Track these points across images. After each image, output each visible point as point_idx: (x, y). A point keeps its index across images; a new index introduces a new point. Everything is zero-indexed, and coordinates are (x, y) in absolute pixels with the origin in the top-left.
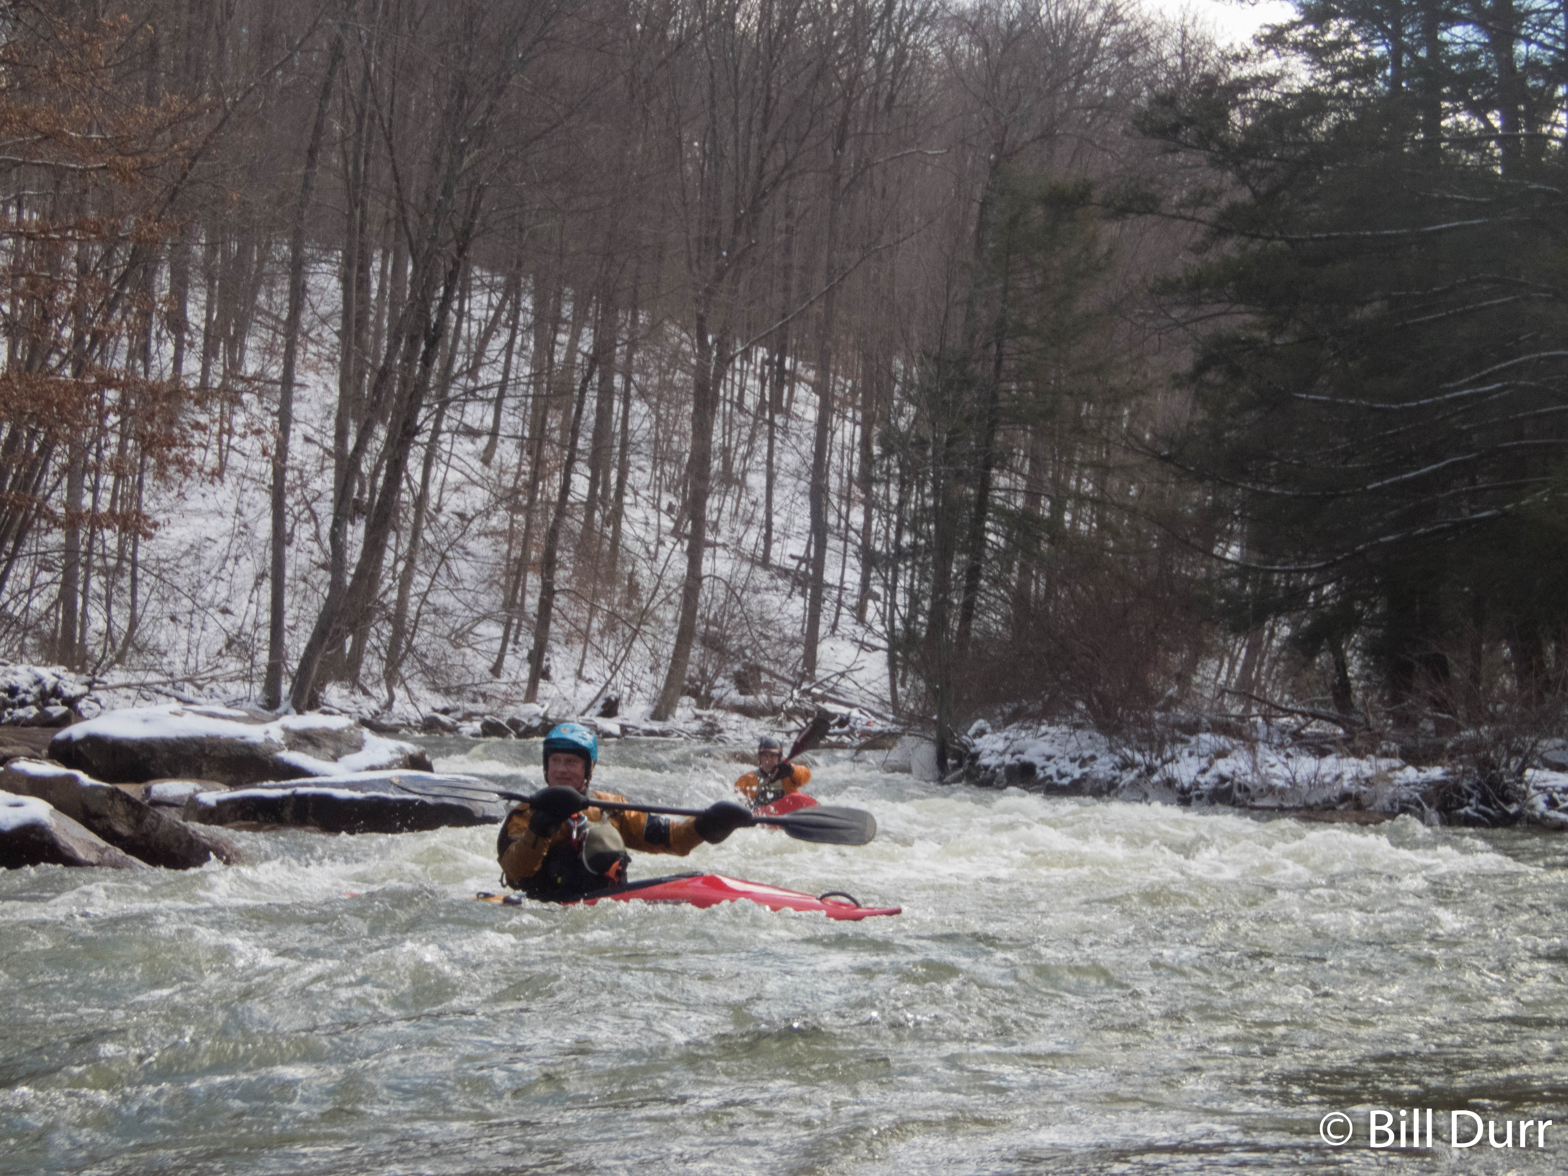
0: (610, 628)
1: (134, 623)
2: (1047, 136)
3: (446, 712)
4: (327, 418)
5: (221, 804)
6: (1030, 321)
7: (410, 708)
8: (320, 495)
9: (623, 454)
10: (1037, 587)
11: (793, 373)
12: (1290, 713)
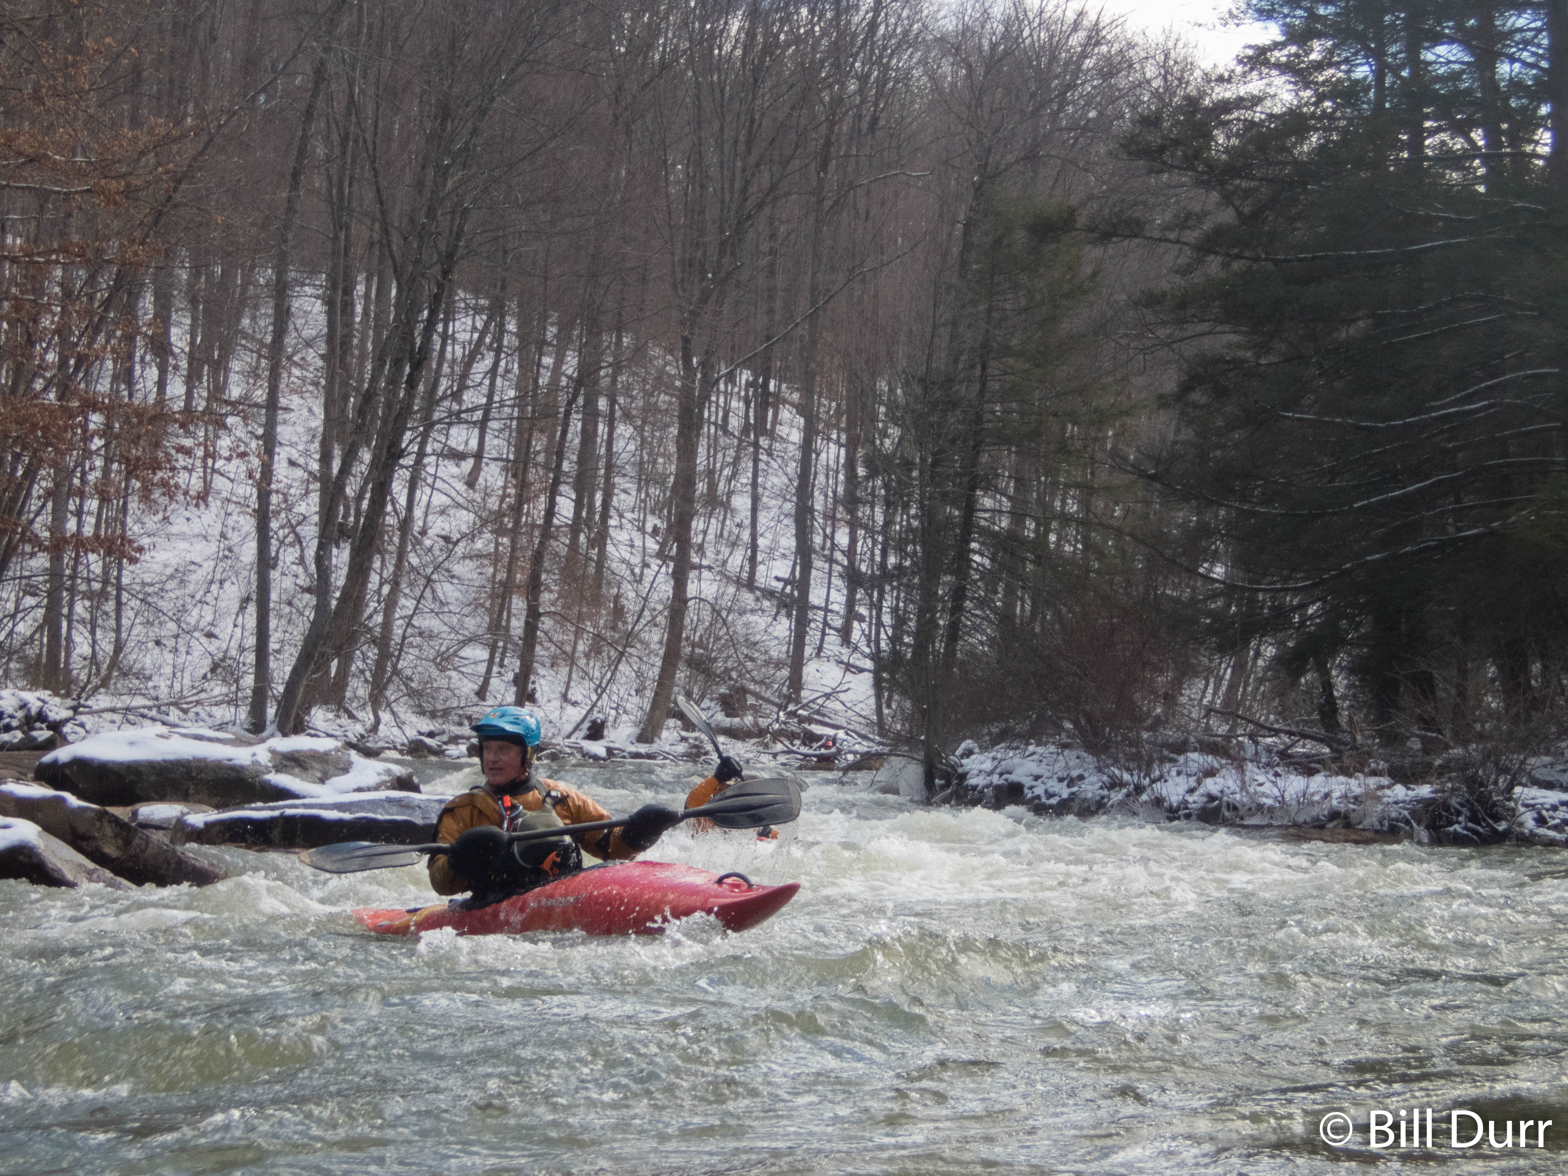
0: (595, 650)
1: (119, 647)
2: (1031, 157)
3: (431, 735)
4: (312, 442)
5: (209, 825)
6: (1015, 342)
7: (396, 731)
8: (305, 518)
9: (608, 477)
10: (1023, 608)
11: (777, 395)
12: (1276, 732)
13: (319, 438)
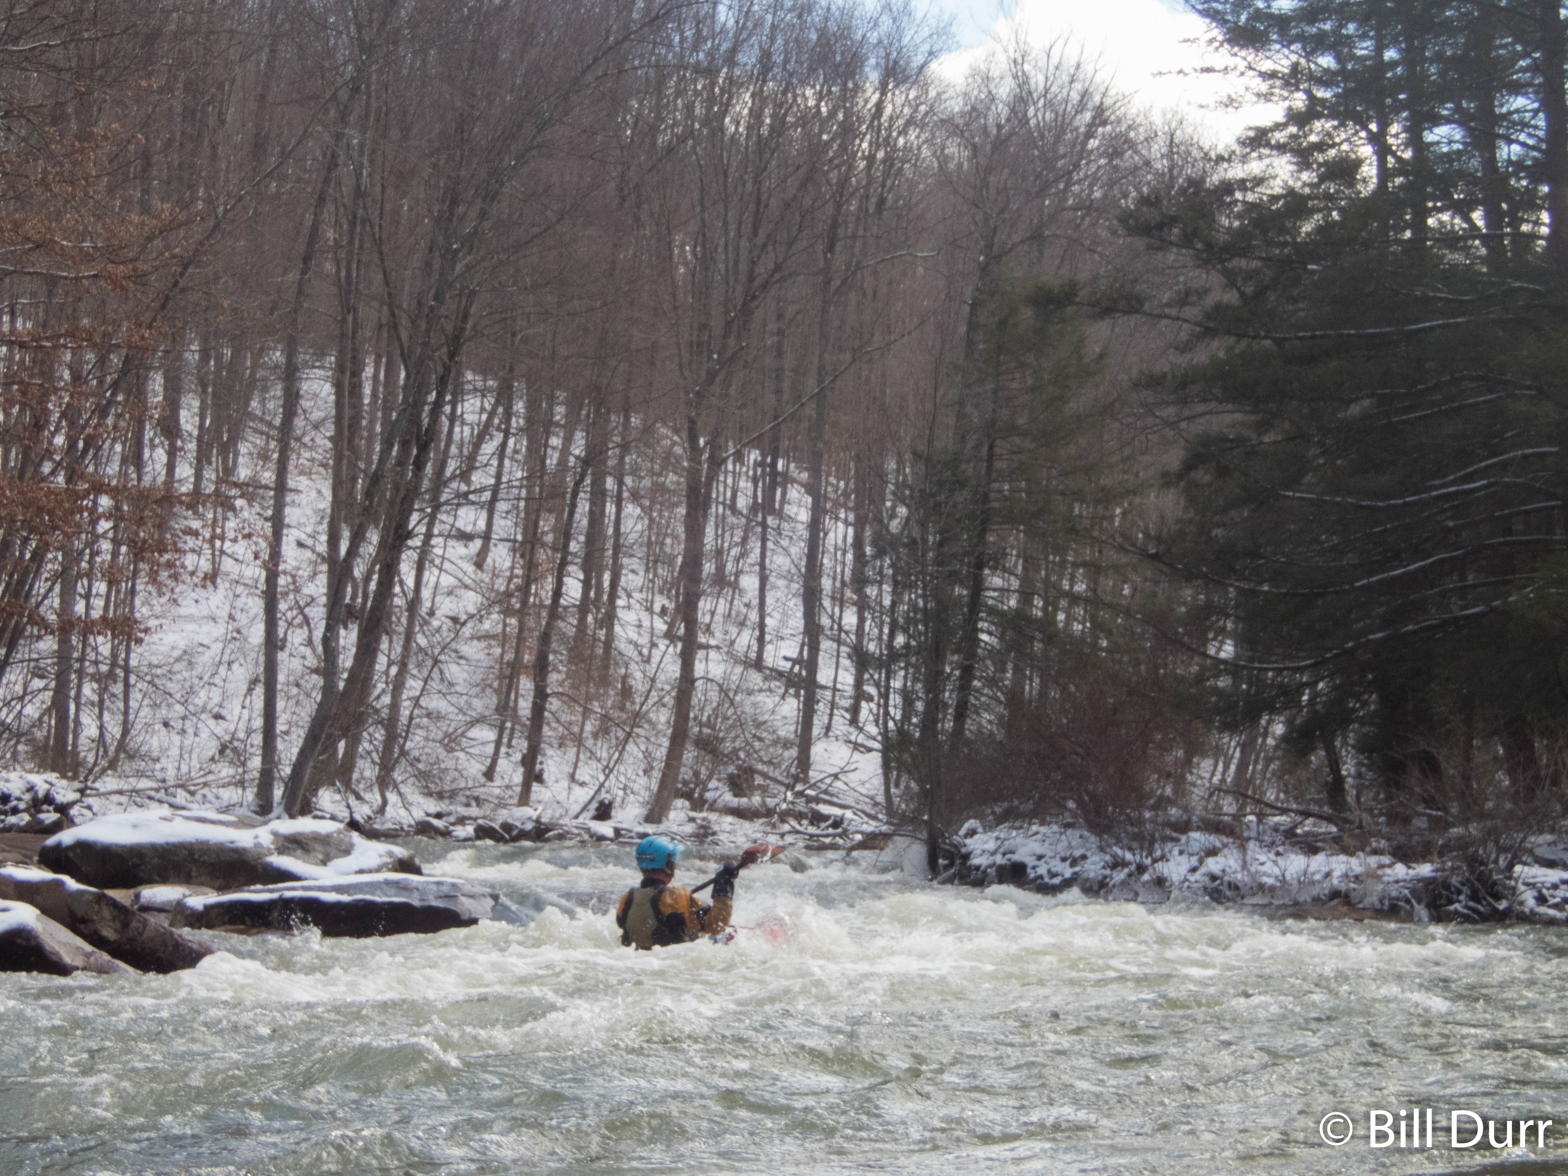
0: (603, 731)
1: (126, 729)
2: (1036, 237)
3: (439, 816)
4: (320, 523)
5: (208, 908)
6: (1021, 421)
7: (403, 812)
8: (313, 599)
9: (616, 558)
10: (1032, 687)
11: (785, 475)
12: (1284, 811)
13: (326, 520)
